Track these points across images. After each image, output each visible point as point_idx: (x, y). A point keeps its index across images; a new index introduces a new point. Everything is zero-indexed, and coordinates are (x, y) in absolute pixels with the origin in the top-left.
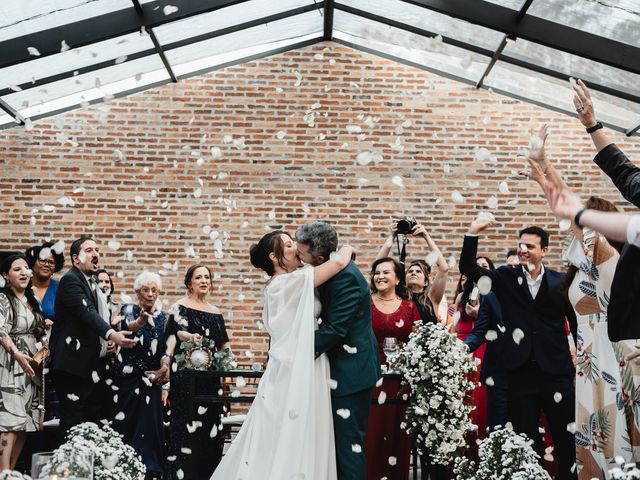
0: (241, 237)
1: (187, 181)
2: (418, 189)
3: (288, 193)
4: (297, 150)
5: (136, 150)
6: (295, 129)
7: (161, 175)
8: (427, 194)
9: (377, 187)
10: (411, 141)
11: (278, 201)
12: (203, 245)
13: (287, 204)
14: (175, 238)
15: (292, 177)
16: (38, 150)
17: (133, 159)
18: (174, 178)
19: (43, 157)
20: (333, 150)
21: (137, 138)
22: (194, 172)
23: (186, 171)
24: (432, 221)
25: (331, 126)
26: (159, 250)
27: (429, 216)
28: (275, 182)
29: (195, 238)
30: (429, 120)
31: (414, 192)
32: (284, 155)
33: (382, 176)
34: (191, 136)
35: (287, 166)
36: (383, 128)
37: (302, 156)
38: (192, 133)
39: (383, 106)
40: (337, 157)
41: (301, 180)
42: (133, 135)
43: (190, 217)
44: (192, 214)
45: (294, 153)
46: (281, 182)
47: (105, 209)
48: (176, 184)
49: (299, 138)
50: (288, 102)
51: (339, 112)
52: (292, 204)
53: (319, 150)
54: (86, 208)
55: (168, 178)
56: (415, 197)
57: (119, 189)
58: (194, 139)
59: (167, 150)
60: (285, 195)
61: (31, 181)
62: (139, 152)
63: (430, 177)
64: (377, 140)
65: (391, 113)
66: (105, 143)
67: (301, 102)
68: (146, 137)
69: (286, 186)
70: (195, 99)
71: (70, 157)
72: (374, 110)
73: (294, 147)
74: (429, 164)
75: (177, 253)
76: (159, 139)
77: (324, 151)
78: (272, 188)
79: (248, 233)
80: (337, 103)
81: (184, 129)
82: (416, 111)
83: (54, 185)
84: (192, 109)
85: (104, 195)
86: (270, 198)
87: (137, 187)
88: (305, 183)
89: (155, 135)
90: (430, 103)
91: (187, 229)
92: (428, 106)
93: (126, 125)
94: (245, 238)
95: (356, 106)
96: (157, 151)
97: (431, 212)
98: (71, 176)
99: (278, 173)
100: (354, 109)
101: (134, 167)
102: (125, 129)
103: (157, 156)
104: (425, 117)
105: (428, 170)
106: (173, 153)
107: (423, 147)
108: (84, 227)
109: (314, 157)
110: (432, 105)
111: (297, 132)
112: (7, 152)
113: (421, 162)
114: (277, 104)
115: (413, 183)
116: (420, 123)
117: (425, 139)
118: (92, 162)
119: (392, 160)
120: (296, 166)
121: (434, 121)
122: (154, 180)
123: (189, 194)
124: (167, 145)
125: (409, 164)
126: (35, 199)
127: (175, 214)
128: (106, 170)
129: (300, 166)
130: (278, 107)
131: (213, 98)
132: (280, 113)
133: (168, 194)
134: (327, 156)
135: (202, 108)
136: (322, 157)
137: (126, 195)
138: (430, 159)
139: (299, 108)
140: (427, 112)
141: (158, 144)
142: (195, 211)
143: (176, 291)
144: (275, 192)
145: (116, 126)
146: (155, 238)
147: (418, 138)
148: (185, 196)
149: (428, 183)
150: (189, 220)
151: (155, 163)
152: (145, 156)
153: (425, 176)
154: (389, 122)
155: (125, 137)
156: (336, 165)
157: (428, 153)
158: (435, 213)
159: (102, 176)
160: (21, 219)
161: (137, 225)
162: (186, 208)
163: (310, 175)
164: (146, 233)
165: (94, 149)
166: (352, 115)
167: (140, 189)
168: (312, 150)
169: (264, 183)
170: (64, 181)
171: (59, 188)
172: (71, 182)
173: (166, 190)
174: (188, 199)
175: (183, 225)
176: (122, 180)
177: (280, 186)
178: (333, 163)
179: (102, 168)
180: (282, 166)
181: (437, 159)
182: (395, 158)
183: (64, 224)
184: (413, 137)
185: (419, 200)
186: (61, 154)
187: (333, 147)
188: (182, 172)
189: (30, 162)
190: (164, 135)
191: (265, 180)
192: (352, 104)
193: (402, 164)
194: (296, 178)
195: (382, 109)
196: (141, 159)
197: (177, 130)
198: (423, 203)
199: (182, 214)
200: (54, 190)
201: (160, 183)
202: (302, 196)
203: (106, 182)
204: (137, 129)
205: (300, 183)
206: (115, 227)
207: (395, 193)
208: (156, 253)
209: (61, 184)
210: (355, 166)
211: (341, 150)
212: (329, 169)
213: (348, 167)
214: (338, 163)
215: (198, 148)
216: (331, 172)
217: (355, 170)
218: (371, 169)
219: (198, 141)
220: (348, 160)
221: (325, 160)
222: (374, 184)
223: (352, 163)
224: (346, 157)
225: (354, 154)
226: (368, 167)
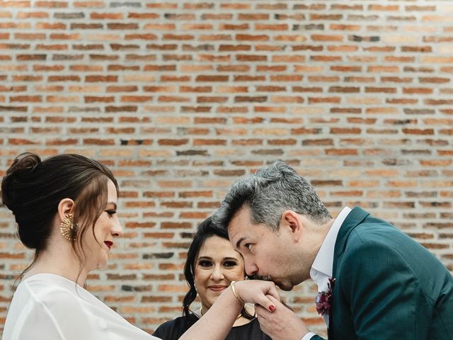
0: (103, 274)
2: (410, 184)
3: (182, 195)
4: (197, 120)
6: (193, 84)
8: (426, 194)
9: (338, 183)
10: (395, 101)
11: (166, 209)
13: (182, 215)
15: (189, 168)
20: (260, 120)
24: (435, 241)
25: (256, 79)
27: (429, 231)
28: (160, 178)
30: (427, 65)
31: (403, 190)
32: (174, 131)
33: (346, 164)
34: (12, 99)
35: (181, 148)
36: (347, 79)
37: (206, 131)
38: (13, 94)
39: (346, 41)
40: (266, 132)
41: (205, 173)
45: (191, 125)
46: (170, 177)
49: (200, 100)
50: (179, 38)
51: (269, 54)
52: (191, 215)
53: (236, 121)
56: (405, 199)
58: (16, 104)
60: (177, 199)
63: (429, 163)
64: (337, 100)
65: (360, 53)
67: (203, 38)
69: (179, 184)
70: (18, 36)
72: (331, 49)
73: (192, 115)
74: (429, 141)
77: (245, 121)
78: (155, 188)
79: (114, 267)
80: (265, 37)
82: (405, 49)
84: (14, 53)
86: (151, 204)
88: (212, 177)
90: (428, 35)
92: (424, 40)
94: (110, 277)
95: (298, 42)
97: (432, 224)
99: (164, 162)
100: (295, 48)
104: (420, 60)
105: (428, 152)
107: (417, 112)
109: (228, 132)
110: (432, 39)
111: (197, 90)
113: (413, 137)
114: (160, 42)
115: (400, 174)
116: (412, 70)
117: (420, 97)
119: (364, 135)
120: (197, 148)
121: (436, 66)
125: (393, 142)
129: (203, 148)
130: (164, 47)
131: (49, 32)
132: (166, 58)
134: (251, 131)
135: (31, 51)
136: (241, 133)
138: (430, 132)
139: (200, 47)
140: (423, 50)
144: (159, 195)
147: (408, 96)
149: (426, 174)
153: (422, 162)
154: (358, 69)
156: (265, 146)
157: (426, 122)
158: (440, 226)
163: (221, 164)
166: (293, 59)
168: (223, 120)
169: (139, 178)
177: (168, 184)
178: (260, 142)
180: (172, 150)
181: (442, 132)
182: (369, 131)
184: (399, 95)
185: (412, 205)
187: (260, 115)
191: (143, 173)
192: (292, 39)
193: (382, 141)
194: (197, 169)
195: (345, 48)
198: (419, 209)
202: (207, 200)
205: (203, 179)
207: (370, 193)
210: (299, 146)
211: (273, 120)
212: (254, 152)
213: (287, 148)
214: (270, 142)
215: (23, 120)
216: (258, 158)
217: (300, 153)
218: (327, 152)
219: (24, 109)
220: (288, 136)
221: (247, 137)
222: (333, 177)
223: (293, 142)
224: (284, 131)
225: (296, 126)
226: (321, 148)
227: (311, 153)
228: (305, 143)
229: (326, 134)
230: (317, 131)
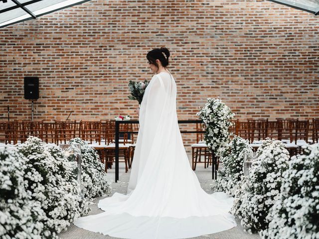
0: (137, 67)
1: (111, 42)
2: (217, 43)
4: (161, 26)
5: (87, 29)
6: (160, 17)
7: (99, 40)
8: (221, 45)
9: (198, 43)
10: (213, 21)
12: (120, 71)
14: (106, 68)
15: (159, 39)
16: (42, 30)
17: (86, 33)
18: (105, 41)
19: (45, 33)
20: (177, 26)
21: (88, 23)
22: (114, 38)
23: (110, 37)
24: (224, 58)
25: (177, 15)
26: (100, 74)
27: (222, 55)
28: (152, 42)
29: (116, 68)
30: (222, 11)
31: (215, 44)
32: (155, 29)
33: (200, 38)
34: (113, 21)
35: (157, 34)
36: (201, 15)
37: (164, 29)
38: (113, 20)
39: (200, 5)
40: (179, 29)
41: (163, 40)
42: (86, 22)
43: (113, 59)
44: (114, 57)
45: (160, 28)
46: (154, 42)
47: (74, 56)
48: (106, 44)
49: (162, 21)
50: (156, 4)
51: (180, 9)
53: (172, 26)
54: (65, 56)
55: (103, 41)
56: (216, 47)
57: (80, 47)
58: (113, 23)
59: (101, 28)
61: (40, 44)
62: (89, 30)
63: (222, 37)
64: (198, 21)
65: (204, 8)
66: (73, 26)
67: (162, 4)
68: (92, 23)
69: (157, 43)
70: (114, 4)
71: (57, 33)
72: (196, 7)
73: (160, 25)
74: (222, 31)
75: (108, 75)
76: (98, 23)
77: (174, 27)
78: (150, 44)
79: (140, 65)
80: (179, 4)
81: (109, 19)
82: (216, 7)
83: (51, 46)
84: (113, 9)
85: (74, 50)
86: (149, 49)
87: (88, 46)
88: (165, 41)
89: (96, 21)
90: (222, 3)
91: (112, 64)
92: (221, 4)
93: (82, 17)
94: (139, 68)
95: (188, 5)
96: (97, 29)
97: (223, 53)
98: (58, 41)
99: (153, 38)
100: (187, 7)
101: (87, 37)
102: (81, 19)
103: (97, 31)
104: (220, 10)
105: (222, 34)
106: (104, 30)
107: (219, 23)
108: (65, 65)
109: (169, 29)
110: (223, 4)
111: (161, 18)
112: (29, 31)
113: (218, 30)
114: (151, 6)
115: (215, 40)
116: (218, 12)
117: (220, 20)
118: (68, 34)
119: (205, 30)
120: (161, 34)
121: (224, 11)
122: (96, 42)
123: (112, 48)
124: (102, 26)
125: (213, 32)
126: (42, 53)
127: (106, 57)
128: (74, 38)
129: (163, 34)
130: (152, 7)
131: (122, 3)
132: (153, 10)
133: (103, 48)
134: (175, 29)
135: (117, 9)
136: (173, 29)
137: (84, 50)
138: (223, 29)
139: (162, 7)
140: (221, 7)
141: (97, 26)
142: (115, 56)
143: (108, 92)
145: (78, 18)
146: (97, 69)
147: (217, 19)
148: (110, 49)
149: (221, 40)
150: (113, 60)
151: (96, 34)
152: (92, 31)
153: (221, 37)
154: (203, 12)
155: (82, 23)
156: (179, 33)
157: (222, 26)
158: (225, 54)
159: (72, 41)
160: (36, 62)
161: (89, 63)
162: (111, 55)
163: (167, 38)
164: (93, 67)
165: (68, 29)
166: (187, 10)
167: (90, 47)
168: (168, 26)
170: (55, 44)
171: (53, 47)
172: (58, 44)
173: (102, 47)
174: (112, 50)
175: (110, 63)
176: (82, 43)
178: (178, 32)
179: (72, 37)
180: (155, 34)
181: (226, 29)
182: (207, 29)
183: (56, 63)
184: (214, 19)
185: (218, 48)
186: (53, 32)
187: (178, 25)
188: (109, 38)
189: (39, 36)
190: (100, 21)
191: (147, 41)
192: (186, 4)
193: (210, 32)
194: (162, 39)
195: (200, 7)
196: (90, 33)
197: (106, 19)
198: (219, 49)
199: (110, 57)
200: (51, 48)
201: (98, 44)
203: (74, 44)
204: (87, 19)
205: (163, 42)
206: (79, 64)
207: (207, 45)
208: (98, 75)
209: (54, 45)
210: (188, 33)
211: (182, 26)
212: (176, 35)
213: (185, 34)
214: (181, 32)
215: (115, 27)
216: (177, 36)
217: (188, 35)
218: (195, 34)
219: (116, 24)
220: (185, 30)
221: (174, 31)
222: (197, 41)
223: (186, 32)
224: (184, 29)
225: (187, 28)
226: (194, 33)
227: (191, 35)
228: (190, 32)
229: (195, 30)
230: (193, 29)
